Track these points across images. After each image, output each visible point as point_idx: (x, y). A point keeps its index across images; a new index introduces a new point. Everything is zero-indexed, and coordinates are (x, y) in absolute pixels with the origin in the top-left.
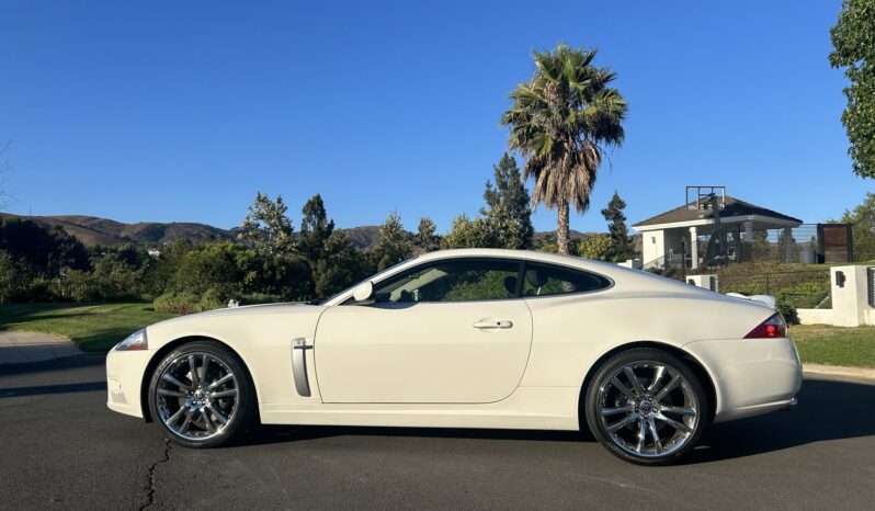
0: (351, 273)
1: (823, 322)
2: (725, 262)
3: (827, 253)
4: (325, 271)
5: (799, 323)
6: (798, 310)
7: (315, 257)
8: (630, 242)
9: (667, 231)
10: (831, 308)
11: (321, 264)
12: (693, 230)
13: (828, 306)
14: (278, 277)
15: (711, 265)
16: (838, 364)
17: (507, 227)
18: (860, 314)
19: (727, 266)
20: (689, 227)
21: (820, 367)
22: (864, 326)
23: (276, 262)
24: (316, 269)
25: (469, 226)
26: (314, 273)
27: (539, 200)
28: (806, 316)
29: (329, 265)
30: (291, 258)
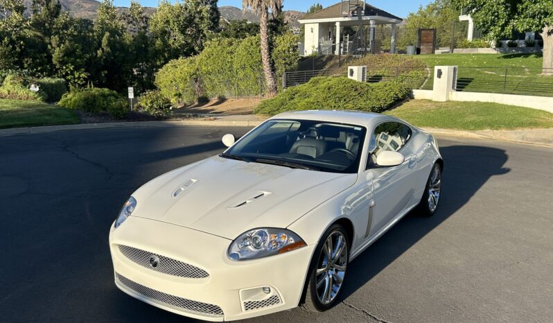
0: (81, 47)
1: (427, 98)
2: (364, 53)
3: (422, 47)
4: (59, 46)
5: (413, 98)
6: (414, 90)
7: (48, 33)
8: (286, 24)
9: (321, 24)
10: (432, 89)
11: (55, 40)
12: (338, 25)
13: (431, 88)
14: (18, 49)
15: (354, 54)
16: (442, 127)
17: (201, 11)
18: (448, 94)
19: (365, 55)
20: (335, 23)
21: (432, 129)
22: (448, 101)
23: (14, 37)
24: (50, 44)
25: (172, 9)
26: (49, 47)
27: (248, 5)
28: (418, 94)
29: (61, 41)
30: (29, 33)
